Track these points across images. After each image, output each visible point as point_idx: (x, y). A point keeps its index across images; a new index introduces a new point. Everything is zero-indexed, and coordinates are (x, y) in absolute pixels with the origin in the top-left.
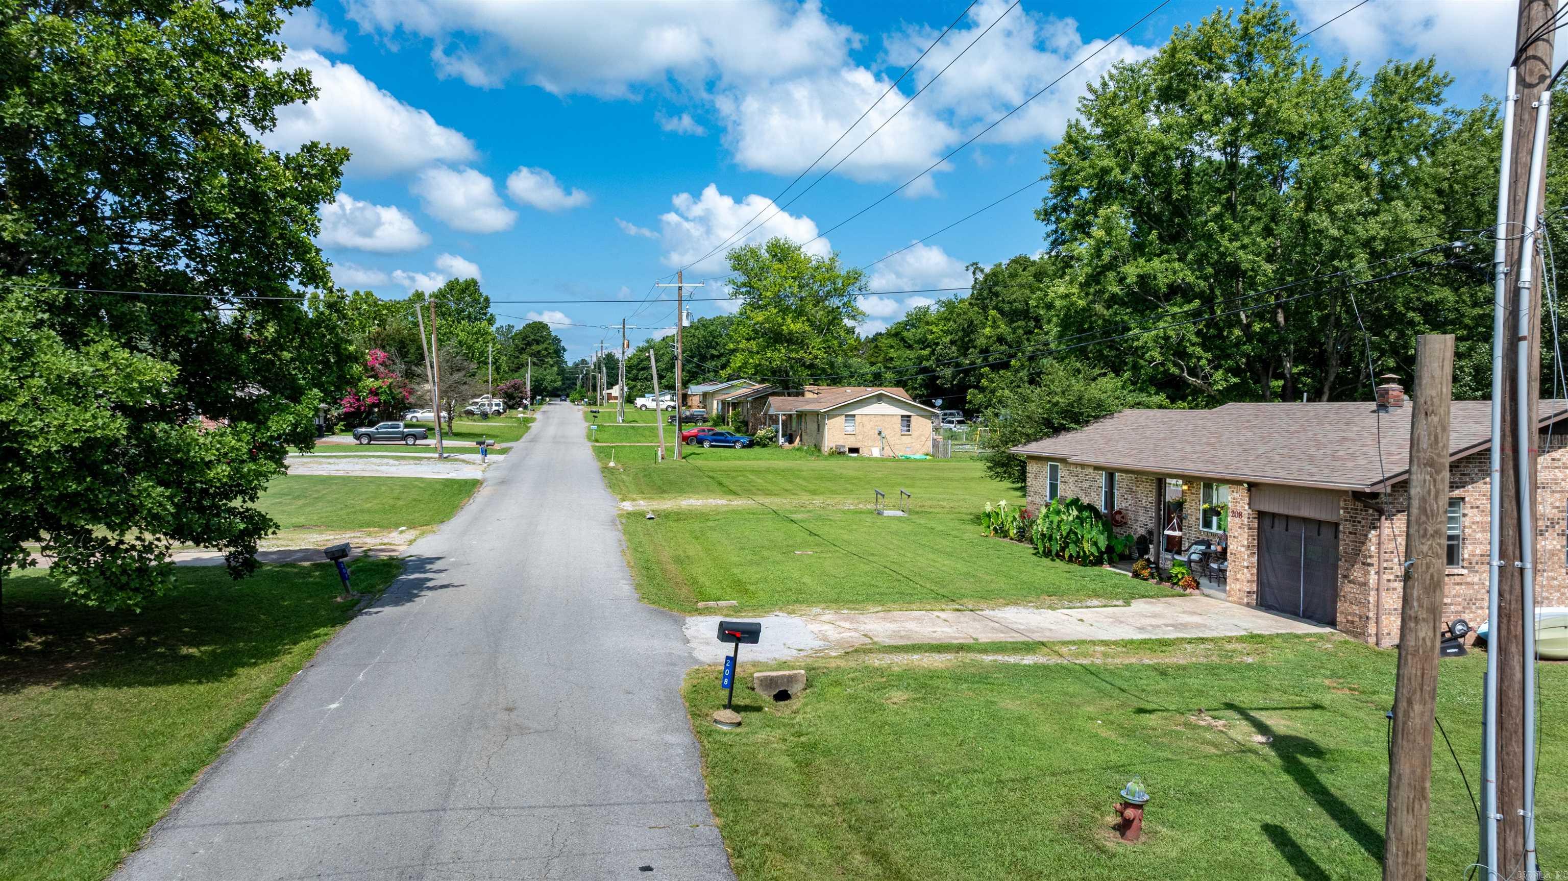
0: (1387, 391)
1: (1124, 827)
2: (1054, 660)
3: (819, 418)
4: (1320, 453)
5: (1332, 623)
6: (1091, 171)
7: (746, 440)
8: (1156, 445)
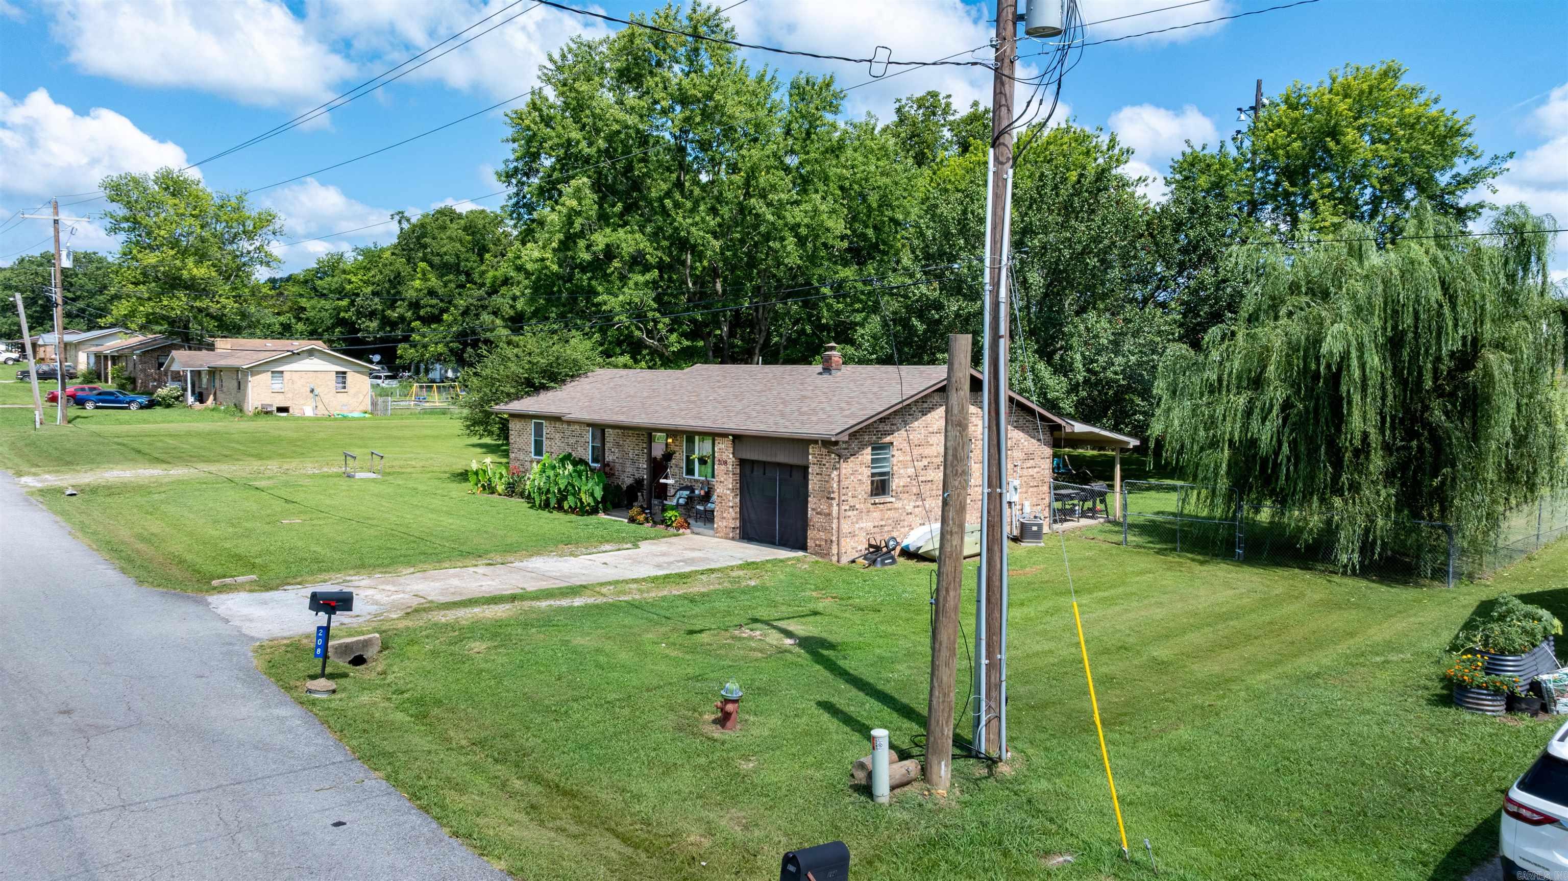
0: (830, 357)
1: (724, 719)
2: (600, 600)
3: (239, 376)
4: (788, 410)
5: (803, 547)
6: (556, 140)
7: (144, 400)
8: (643, 404)
